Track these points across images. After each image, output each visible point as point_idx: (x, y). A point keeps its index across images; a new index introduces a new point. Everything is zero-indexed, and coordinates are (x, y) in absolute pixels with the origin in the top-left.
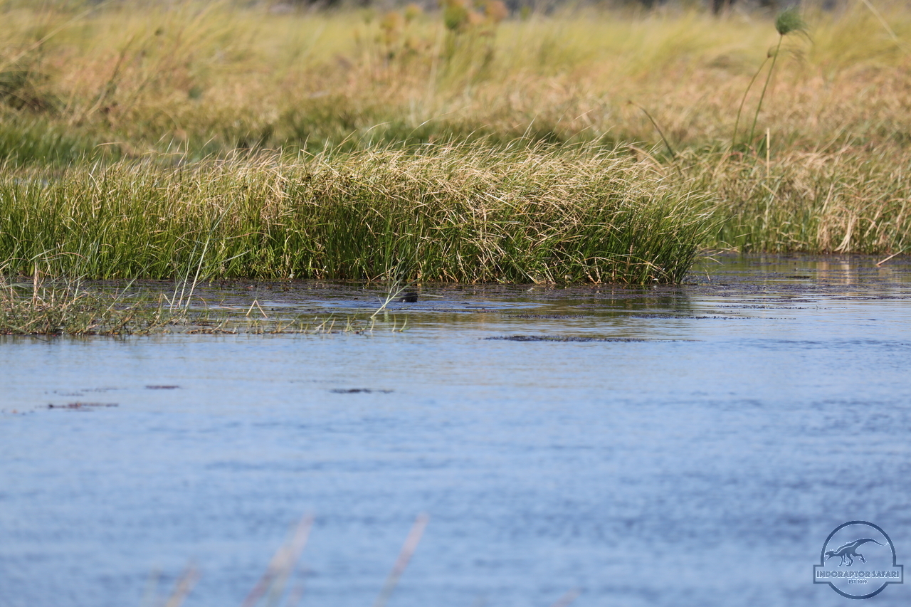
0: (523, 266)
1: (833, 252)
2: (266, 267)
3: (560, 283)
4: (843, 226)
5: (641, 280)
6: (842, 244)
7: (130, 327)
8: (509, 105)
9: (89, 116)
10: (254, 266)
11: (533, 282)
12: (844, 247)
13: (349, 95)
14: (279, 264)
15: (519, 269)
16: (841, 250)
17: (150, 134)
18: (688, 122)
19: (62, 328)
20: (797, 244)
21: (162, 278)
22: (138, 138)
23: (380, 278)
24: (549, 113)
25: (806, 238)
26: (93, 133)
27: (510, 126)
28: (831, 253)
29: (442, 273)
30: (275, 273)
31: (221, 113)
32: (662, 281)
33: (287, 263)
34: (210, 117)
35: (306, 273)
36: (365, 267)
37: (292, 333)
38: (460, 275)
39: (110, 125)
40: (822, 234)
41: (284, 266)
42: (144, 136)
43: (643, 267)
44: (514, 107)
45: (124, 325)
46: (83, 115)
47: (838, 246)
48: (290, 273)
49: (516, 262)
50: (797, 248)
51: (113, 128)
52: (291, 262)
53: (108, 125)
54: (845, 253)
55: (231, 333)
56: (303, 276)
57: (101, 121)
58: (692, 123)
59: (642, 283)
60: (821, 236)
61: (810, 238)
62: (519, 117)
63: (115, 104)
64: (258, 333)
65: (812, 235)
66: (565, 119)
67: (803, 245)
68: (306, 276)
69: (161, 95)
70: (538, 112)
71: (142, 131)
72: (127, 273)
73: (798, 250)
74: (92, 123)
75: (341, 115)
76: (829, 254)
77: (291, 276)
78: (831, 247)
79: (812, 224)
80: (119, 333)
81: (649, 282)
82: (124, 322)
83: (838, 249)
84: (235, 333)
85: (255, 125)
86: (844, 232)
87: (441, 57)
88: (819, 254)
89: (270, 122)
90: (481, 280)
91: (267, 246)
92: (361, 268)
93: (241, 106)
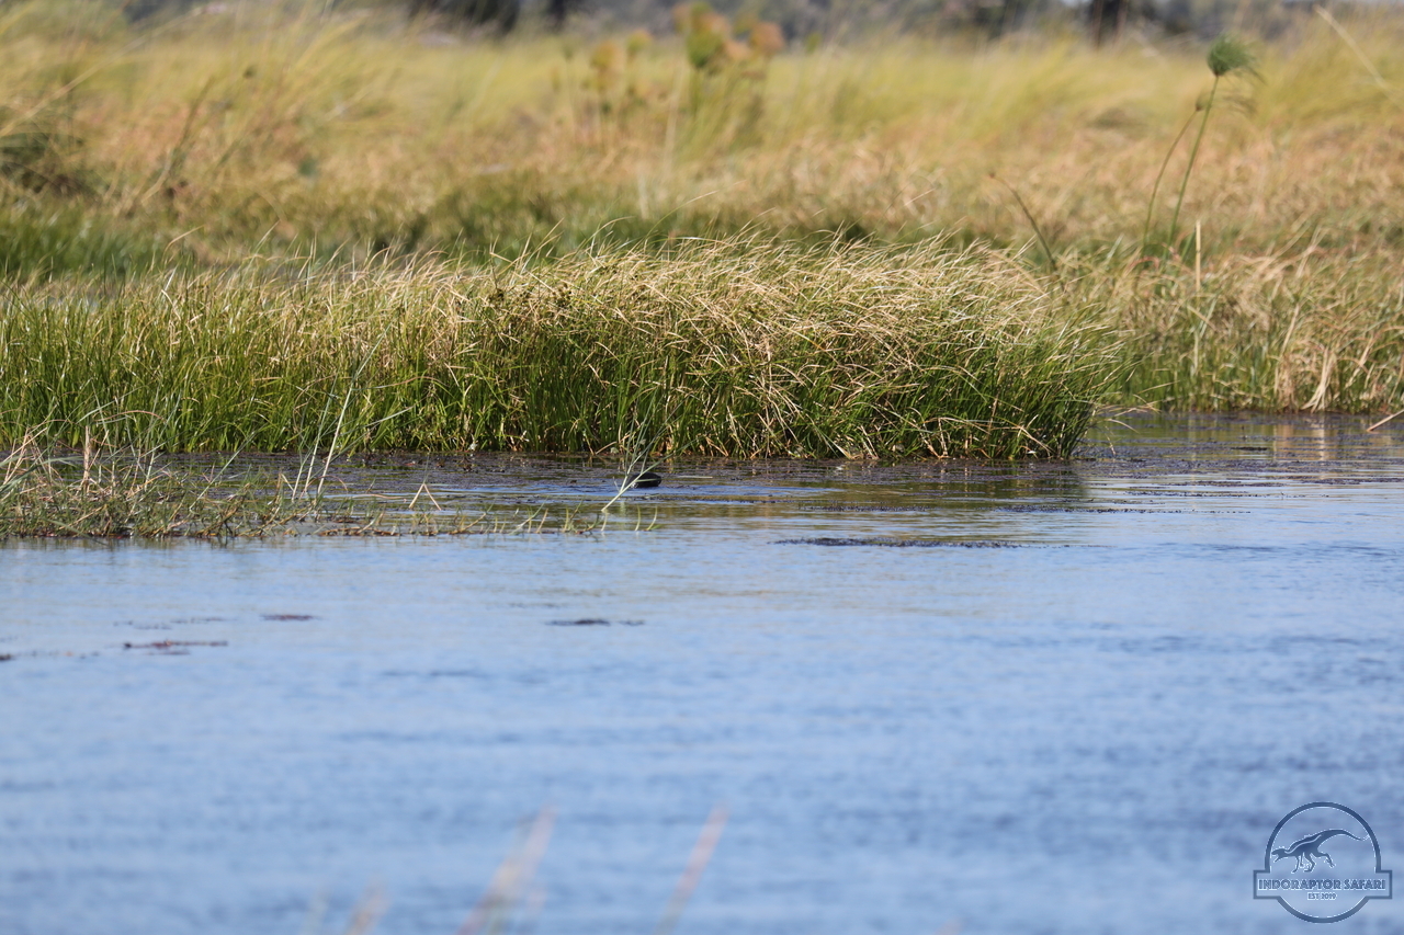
0: (827, 430)
1: (1300, 411)
2: (433, 434)
3: (885, 458)
4: (1314, 370)
5: (1009, 453)
6: (1314, 398)
7: (234, 525)
8: (792, 183)
9: (144, 202)
10: (415, 432)
11: (842, 455)
12: (1316, 403)
13: (543, 169)
14: (454, 428)
15: (822, 436)
16: (1311, 407)
17: (238, 229)
18: (1066, 212)
19: (130, 526)
20: (1244, 398)
21: (274, 450)
22: (221, 237)
23: (609, 449)
24: (853, 197)
25: (1258, 390)
26: (152, 228)
27: (793, 216)
28: (1297, 411)
29: (704, 443)
30: (448, 442)
31: (346, 198)
32: (1042, 455)
33: (466, 427)
34: (330, 204)
35: (496, 441)
36: (587, 433)
37: (481, 533)
38: (731, 445)
39: (176, 215)
40: (1283, 383)
41: (461, 430)
42: (230, 233)
43: (1012, 434)
44: (799, 188)
45: (225, 522)
46: (136, 201)
47: (1307, 401)
48: (471, 442)
49: (817, 425)
50: (1244, 404)
51: (181, 219)
52: (473, 426)
53: (173, 216)
54: (1317, 413)
55: (388, 534)
56: (491, 447)
57: (163, 210)
58: (1074, 213)
59: (1011, 458)
60: (1281, 385)
61: (1264, 389)
62: (807, 202)
63: (183, 184)
64: (431, 535)
65: (1267, 384)
66: (878, 205)
67: (1254, 399)
68: (495, 447)
69: (253, 169)
70: (837, 194)
71: (226, 224)
72: (222, 443)
73: (1246, 408)
74: (149, 212)
75: (533, 199)
76: (1293, 413)
77: (473, 446)
78: (1296, 403)
79: (1266, 369)
80: (219, 533)
81: (1021, 456)
82: (224, 518)
83: (1308, 405)
84: (395, 534)
85: (399, 216)
86: (1316, 381)
87: (682, 111)
88: (1278, 413)
89: (423, 211)
90: (764, 454)
91: (434, 400)
92: (580, 434)
93: (377, 185)
